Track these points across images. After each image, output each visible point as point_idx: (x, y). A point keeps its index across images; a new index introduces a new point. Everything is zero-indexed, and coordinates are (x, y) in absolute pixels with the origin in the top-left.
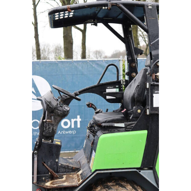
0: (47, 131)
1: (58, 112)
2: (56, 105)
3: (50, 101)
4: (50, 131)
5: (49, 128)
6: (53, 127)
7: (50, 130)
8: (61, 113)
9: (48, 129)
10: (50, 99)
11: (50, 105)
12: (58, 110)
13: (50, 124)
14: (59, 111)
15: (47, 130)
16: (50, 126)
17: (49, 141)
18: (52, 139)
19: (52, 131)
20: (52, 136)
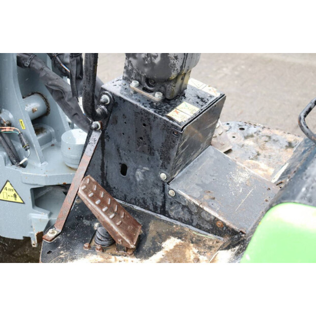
0: (143, 55)
4: (155, 57)
17: (154, 95)
18: (168, 89)
19: (161, 62)
20: (168, 81)
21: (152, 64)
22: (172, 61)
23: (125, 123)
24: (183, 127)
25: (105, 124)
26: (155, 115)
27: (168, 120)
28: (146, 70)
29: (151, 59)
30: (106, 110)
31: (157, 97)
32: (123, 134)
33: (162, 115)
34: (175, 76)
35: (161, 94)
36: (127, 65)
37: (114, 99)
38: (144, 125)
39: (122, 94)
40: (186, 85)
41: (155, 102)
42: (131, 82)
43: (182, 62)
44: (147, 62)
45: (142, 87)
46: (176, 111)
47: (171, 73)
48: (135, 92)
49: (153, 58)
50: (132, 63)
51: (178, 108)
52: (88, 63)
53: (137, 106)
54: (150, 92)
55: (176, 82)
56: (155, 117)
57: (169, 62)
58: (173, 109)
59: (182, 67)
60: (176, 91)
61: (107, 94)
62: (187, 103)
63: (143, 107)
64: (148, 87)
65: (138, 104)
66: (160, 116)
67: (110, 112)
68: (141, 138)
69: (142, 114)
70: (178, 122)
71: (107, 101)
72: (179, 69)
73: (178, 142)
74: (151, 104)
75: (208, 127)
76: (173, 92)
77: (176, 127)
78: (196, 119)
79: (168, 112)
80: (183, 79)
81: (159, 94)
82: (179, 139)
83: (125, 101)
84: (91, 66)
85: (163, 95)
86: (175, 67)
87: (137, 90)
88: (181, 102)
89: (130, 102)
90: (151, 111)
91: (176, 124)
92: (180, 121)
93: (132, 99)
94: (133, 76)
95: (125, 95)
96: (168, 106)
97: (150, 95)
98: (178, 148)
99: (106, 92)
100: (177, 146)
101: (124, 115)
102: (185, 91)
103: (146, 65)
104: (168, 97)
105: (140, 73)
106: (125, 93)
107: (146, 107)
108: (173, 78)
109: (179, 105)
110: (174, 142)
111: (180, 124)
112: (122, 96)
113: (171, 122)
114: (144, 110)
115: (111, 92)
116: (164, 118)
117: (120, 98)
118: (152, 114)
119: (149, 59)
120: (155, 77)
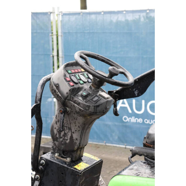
0: (61, 140)
1: (74, 106)
2: (67, 93)
3: (58, 84)
4: (67, 140)
5: (65, 135)
6: (72, 135)
7: (66, 138)
8: (80, 110)
9: (63, 135)
10: (59, 79)
11: (57, 91)
12: (75, 102)
13: (66, 127)
14: (76, 105)
15: (61, 138)
16: (66, 132)
17: (67, 159)
18: (73, 155)
19: (70, 142)
20: (73, 151)
21: (66, 143)
22: (75, 141)
23: (53, 174)
24: (81, 172)
25: (42, 176)
26: (67, 168)
27: (74, 169)
28: (63, 146)
29: (65, 141)
30: (43, 168)
31: (68, 160)
32: (51, 180)
33: (71, 167)
34: (77, 148)
35: (70, 158)
36: (53, 146)
37: (47, 162)
38: (62, 174)
39: (51, 159)
40: (82, 155)
41: (67, 162)
42: (55, 154)
43: (79, 142)
44: (63, 143)
45: (61, 156)
46: (78, 166)
47: (75, 147)
48: (57, 158)
49: (66, 140)
50: (56, 144)
51: (79, 164)
52: (37, 142)
53: (58, 164)
54: (65, 158)
55: (77, 152)
56: (68, 169)
57: (74, 142)
58: (76, 165)
59: (79, 144)
60: (77, 157)
61: (43, 160)
62: (83, 163)
63: (61, 164)
64: (64, 156)
65: (59, 163)
66: (70, 168)
67: (45, 169)
68: (61, 181)
69: (61, 168)
70: (79, 170)
71: (44, 163)
72: (78, 145)
73: (79, 180)
74: (65, 163)
75: (95, 177)
76: (76, 157)
77: (78, 172)
78: (87, 169)
79: (74, 166)
80: (80, 151)
81: (69, 158)
82: (80, 178)
83: (52, 162)
84: (38, 143)
85: (71, 159)
86: (76, 144)
87: (58, 157)
88: (80, 162)
89: (55, 163)
90: (66, 166)
91: (78, 171)
92: (79, 169)
93: (56, 161)
94: (56, 151)
95: (53, 160)
96: (74, 164)
97: (65, 160)
98: (79, 184)
99: (43, 159)
100: (79, 183)
101: (52, 170)
102: (82, 158)
103: (63, 144)
104: (74, 160)
105: (60, 149)
106: (52, 159)
107: (63, 164)
108: (76, 149)
109: (79, 163)
110: (77, 180)
111: (80, 171)
112: (51, 160)
113: (75, 170)
114: (62, 166)
115: (45, 159)
116: (72, 168)
117: (50, 161)
118: (66, 167)
119: (64, 141)
120: (67, 150)
